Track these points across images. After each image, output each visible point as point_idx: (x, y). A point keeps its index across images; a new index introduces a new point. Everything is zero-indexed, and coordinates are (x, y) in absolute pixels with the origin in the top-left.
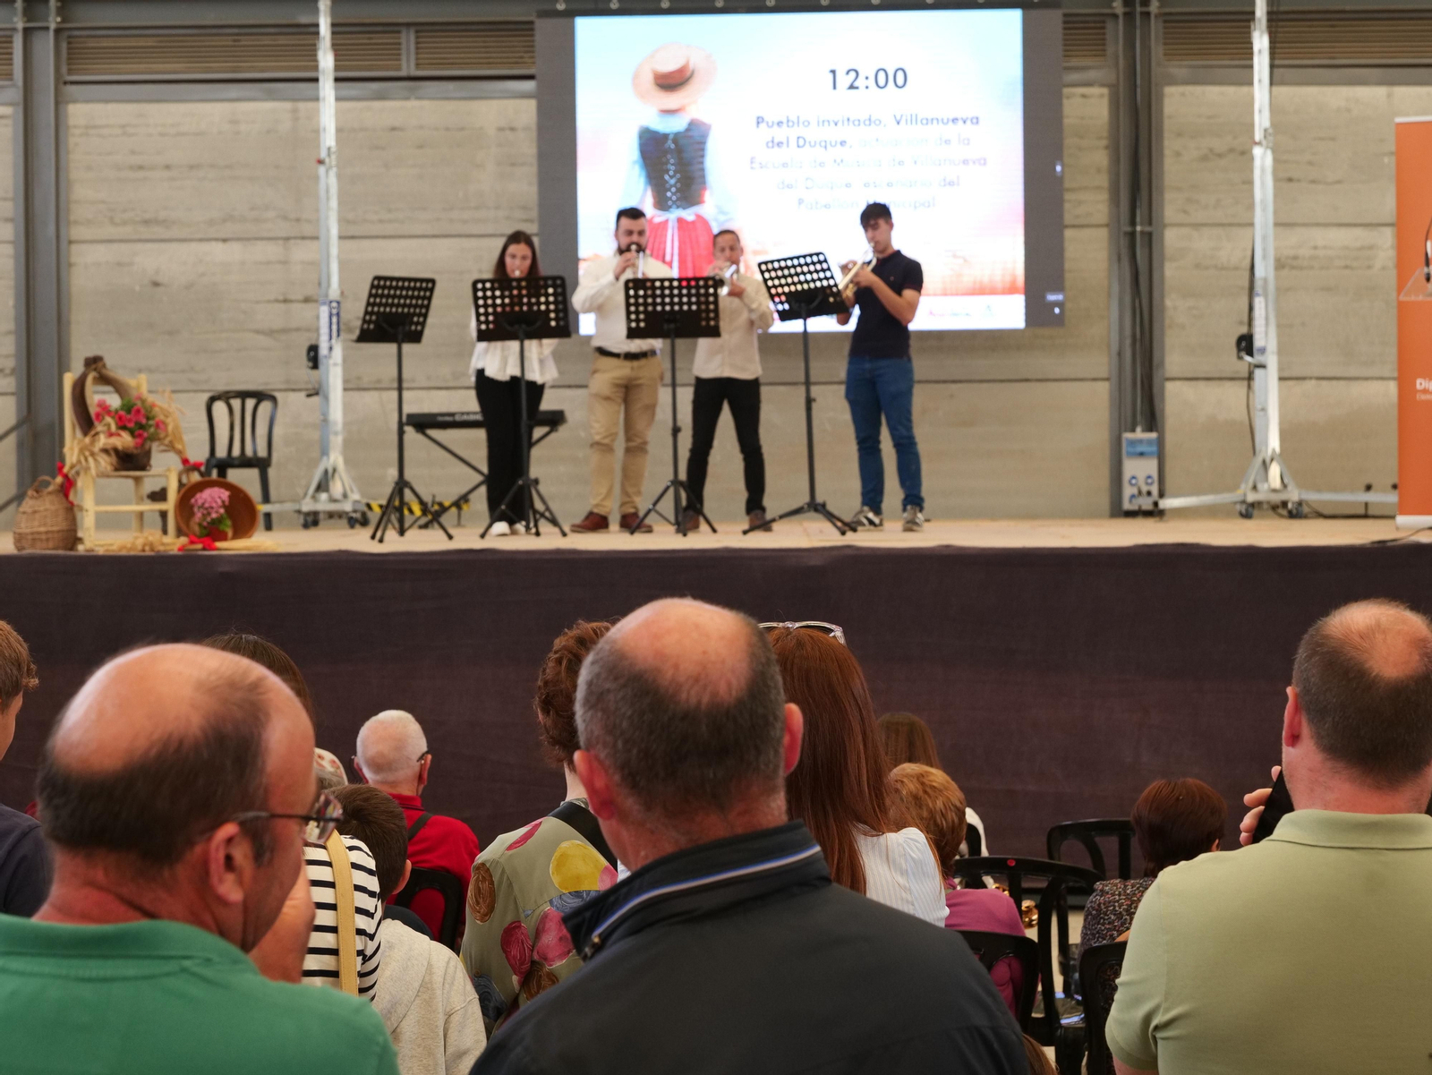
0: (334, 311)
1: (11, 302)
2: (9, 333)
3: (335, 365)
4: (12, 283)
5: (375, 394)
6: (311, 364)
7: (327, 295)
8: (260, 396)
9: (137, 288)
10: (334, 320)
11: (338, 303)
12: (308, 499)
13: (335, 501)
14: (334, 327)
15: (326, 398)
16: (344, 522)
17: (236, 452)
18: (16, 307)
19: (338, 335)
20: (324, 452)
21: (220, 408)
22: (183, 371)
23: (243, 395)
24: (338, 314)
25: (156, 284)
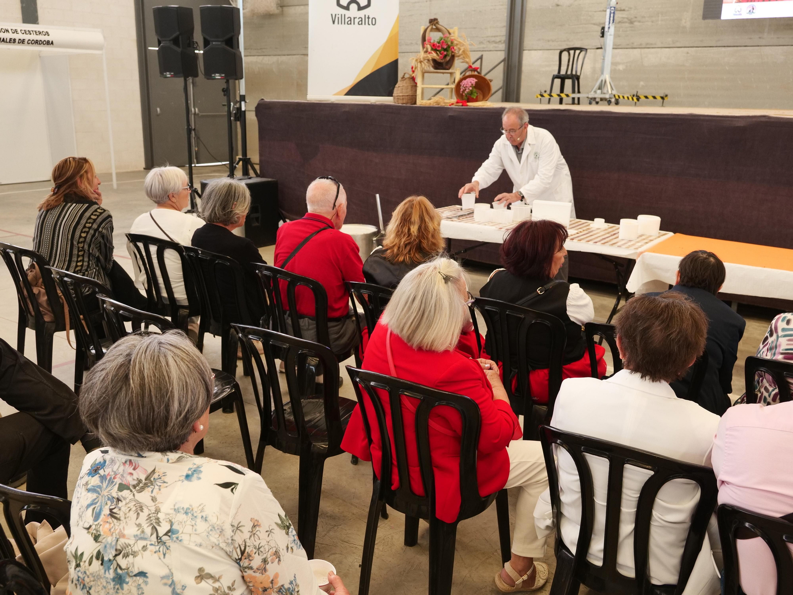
0: (612, 11)
1: (506, 15)
2: (504, 26)
3: (611, 35)
4: (506, 7)
5: (639, 50)
6: (601, 35)
7: (610, 5)
8: (581, 49)
9: (551, 7)
10: (612, 15)
11: (614, 7)
12: (592, 93)
13: (604, 93)
14: (612, 19)
15: (605, 50)
16: (606, 102)
17: (569, 72)
18: (507, 16)
19: (613, 22)
20: (602, 73)
21: (565, 54)
22: (564, 41)
23: (575, 49)
24: (614, 13)
25: (558, 5)
